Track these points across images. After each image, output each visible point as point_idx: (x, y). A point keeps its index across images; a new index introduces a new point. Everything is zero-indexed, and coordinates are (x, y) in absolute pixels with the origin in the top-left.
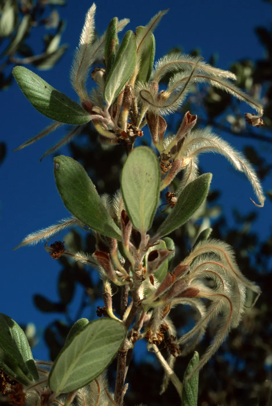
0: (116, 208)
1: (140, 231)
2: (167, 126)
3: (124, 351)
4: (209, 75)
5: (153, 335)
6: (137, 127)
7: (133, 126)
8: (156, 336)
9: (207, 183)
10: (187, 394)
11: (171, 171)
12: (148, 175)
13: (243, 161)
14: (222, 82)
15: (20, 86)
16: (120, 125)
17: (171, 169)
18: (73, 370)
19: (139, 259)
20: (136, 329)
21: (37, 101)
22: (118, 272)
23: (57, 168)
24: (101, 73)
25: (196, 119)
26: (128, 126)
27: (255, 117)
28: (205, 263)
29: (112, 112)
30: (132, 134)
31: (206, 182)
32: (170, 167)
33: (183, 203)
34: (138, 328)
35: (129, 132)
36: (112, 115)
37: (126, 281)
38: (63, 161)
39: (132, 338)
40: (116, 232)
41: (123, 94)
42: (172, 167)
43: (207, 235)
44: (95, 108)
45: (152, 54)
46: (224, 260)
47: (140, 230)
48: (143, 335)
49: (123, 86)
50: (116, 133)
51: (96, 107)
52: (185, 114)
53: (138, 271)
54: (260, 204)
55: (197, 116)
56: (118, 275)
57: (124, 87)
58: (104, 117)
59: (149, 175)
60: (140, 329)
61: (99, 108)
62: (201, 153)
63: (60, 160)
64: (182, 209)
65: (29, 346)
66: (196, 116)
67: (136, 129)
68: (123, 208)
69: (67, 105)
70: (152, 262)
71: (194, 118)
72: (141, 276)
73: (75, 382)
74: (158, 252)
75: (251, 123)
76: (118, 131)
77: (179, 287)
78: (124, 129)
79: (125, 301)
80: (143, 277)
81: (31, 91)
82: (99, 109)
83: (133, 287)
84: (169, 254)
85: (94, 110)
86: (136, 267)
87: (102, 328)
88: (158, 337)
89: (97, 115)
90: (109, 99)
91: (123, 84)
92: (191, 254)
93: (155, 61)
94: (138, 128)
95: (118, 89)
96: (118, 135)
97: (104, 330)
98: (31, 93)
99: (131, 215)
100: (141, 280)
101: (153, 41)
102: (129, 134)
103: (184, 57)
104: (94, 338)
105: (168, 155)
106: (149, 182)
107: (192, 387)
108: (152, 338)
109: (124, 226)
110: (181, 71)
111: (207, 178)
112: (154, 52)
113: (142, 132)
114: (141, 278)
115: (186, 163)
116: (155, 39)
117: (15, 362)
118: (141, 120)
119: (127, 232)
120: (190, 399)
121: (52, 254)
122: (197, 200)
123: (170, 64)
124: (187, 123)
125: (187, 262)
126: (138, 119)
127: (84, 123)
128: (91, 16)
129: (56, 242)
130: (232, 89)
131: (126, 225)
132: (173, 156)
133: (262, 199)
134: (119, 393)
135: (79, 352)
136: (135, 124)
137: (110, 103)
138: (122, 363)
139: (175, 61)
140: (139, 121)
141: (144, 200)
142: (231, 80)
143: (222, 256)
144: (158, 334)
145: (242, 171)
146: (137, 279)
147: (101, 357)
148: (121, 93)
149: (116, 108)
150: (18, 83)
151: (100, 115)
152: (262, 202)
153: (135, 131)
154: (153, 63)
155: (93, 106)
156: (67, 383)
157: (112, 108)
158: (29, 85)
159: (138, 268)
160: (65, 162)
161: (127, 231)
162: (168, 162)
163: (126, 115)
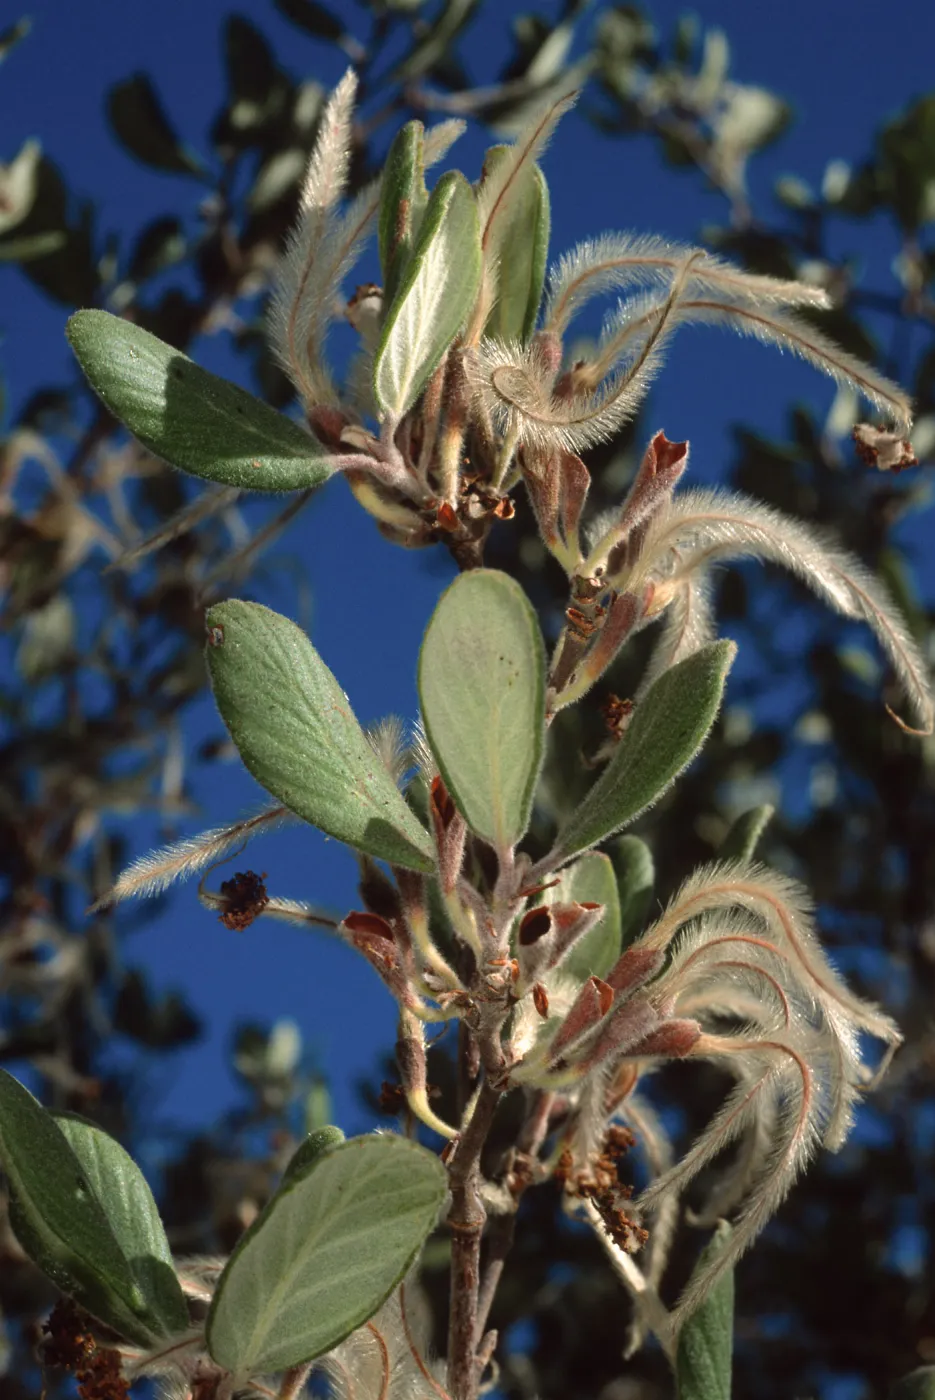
0: (423, 760)
1: (491, 844)
2: (590, 481)
3: (470, 1229)
4: (732, 301)
5: (582, 1166)
6: (495, 486)
7: (479, 485)
8: (588, 1171)
9: (716, 679)
10: (693, 1362)
12: (505, 662)
13: (862, 581)
14: (777, 321)
15: (92, 376)
16: (436, 483)
17: (605, 626)
18: (284, 1300)
19: (495, 934)
20: (525, 1150)
22: (427, 977)
23: (216, 644)
25: (686, 456)
26: (462, 484)
27: (887, 436)
28: (718, 942)
29: (408, 440)
30: (475, 510)
31: (712, 671)
32: (602, 619)
33: (641, 742)
34: (530, 1144)
35: (467, 505)
36: (408, 451)
37: (454, 1007)
38: (236, 619)
39: (511, 1178)
40: (416, 849)
41: (440, 382)
42: (607, 621)
43: (755, 829)
44: (350, 431)
45: (537, 240)
46: (779, 929)
47: (493, 842)
48: (546, 1169)
49: (441, 355)
50: (422, 511)
51: (354, 427)
52: (649, 440)
53: (493, 975)
54: (923, 727)
55: (691, 444)
56: (431, 986)
57: (445, 357)
58: (379, 461)
59: (510, 663)
60: (534, 1150)
61: (362, 430)
62: (717, 563)
63: (225, 616)
64: (636, 763)
65: (160, 1219)
66: (687, 445)
67: (489, 492)
69: (252, 429)
70: (531, 947)
71: (678, 453)
72: (502, 989)
73: (294, 1339)
74: (550, 914)
75: (873, 459)
76: (429, 504)
77: (631, 1022)
78: (448, 497)
79: (472, 1063)
80: (512, 992)
81: (126, 391)
82: (361, 433)
83: (480, 1027)
84: (586, 921)
85: (347, 437)
86: (485, 960)
87: (371, 1165)
88: (596, 1175)
89: (354, 457)
90: (392, 399)
91: (441, 347)
92: (669, 912)
93: (549, 263)
94: (496, 491)
95: (423, 367)
96: (430, 519)
97: (374, 1174)
98: (128, 397)
99: (460, 793)
100: (504, 1003)
101: (540, 195)
102: (468, 509)
103: (646, 243)
104: (347, 1197)
105: (593, 582)
106: (510, 684)
107: (708, 1340)
108: (575, 1176)
109: (442, 827)
110: (634, 290)
111: (716, 659)
112: (546, 231)
113: (512, 503)
114: (505, 996)
115: (664, 596)
116: (550, 186)
117: (101, 1278)
118: (508, 463)
119: (451, 849)
120: (703, 1381)
121: (226, 915)
122: (684, 734)
123: (597, 270)
124: (655, 471)
125: (657, 938)
126: (497, 460)
127: (311, 486)
128: (339, 115)
129: (239, 875)
130: (808, 346)
131: (446, 824)
132: (614, 582)
133: (929, 707)
134: (460, 1365)
135: (300, 1244)
136: (489, 477)
137: (396, 414)
138: (464, 1270)
139: (617, 259)
140: (500, 468)
141: (500, 743)
142: (807, 314)
143: (771, 916)
144: (597, 1166)
145: (859, 615)
146: (489, 999)
147: (371, 1258)
148: (434, 377)
149: (422, 428)
150: (83, 367)
151: (366, 453)
152: (928, 720)
153: (487, 503)
154: (543, 267)
155: (345, 422)
156: (267, 1343)
157: (408, 426)
158: (121, 370)
159: (491, 962)
160: (243, 621)
161: (449, 846)
162: (593, 604)
163: (453, 450)
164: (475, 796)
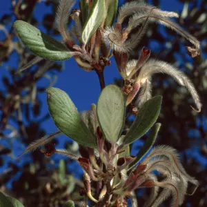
1: (110, 142)
7: (103, 58)
8: (122, 204)
11: (132, 93)
12: (116, 104)
13: (185, 78)
16: (94, 57)
17: (132, 91)
21: (33, 47)
22: (95, 170)
23: (49, 98)
24: (78, 14)
25: (150, 53)
26: (99, 58)
27: (194, 50)
29: (87, 48)
30: (102, 63)
32: (131, 89)
35: (100, 62)
36: (87, 50)
38: (53, 92)
41: (95, 36)
48: (112, 203)
51: (76, 45)
52: (141, 49)
54: (198, 110)
57: (96, 30)
58: (82, 53)
61: (78, 46)
63: (51, 91)
67: (105, 59)
68: (98, 125)
70: (120, 166)
71: (148, 52)
72: (111, 173)
74: (125, 159)
75: (191, 55)
76: (93, 62)
77: (140, 180)
78: (96, 60)
80: (113, 174)
81: (28, 39)
84: (132, 160)
86: (108, 167)
89: (76, 52)
90: (85, 40)
91: (95, 28)
93: (118, 7)
94: (107, 59)
96: (93, 66)
98: (28, 41)
99: (104, 132)
100: (112, 176)
105: (129, 81)
106: (117, 109)
109: (99, 139)
111: (159, 100)
113: (110, 62)
115: (143, 82)
118: (109, 53)
123: (129, 9)
124: (144, 56)
126: (107, 52)
132: (133, 81)
133: (199, 105)
137: (85, 42)
143: (170, 156)
145: (184, 85)
148: (94, 34)
151: (79, 51)
152: (199, 108)
153: (105, 61)
155: (74, 44)
160: (55, 92)
162: (130, 86)
163: (97, 50)
164: (108, 133)
